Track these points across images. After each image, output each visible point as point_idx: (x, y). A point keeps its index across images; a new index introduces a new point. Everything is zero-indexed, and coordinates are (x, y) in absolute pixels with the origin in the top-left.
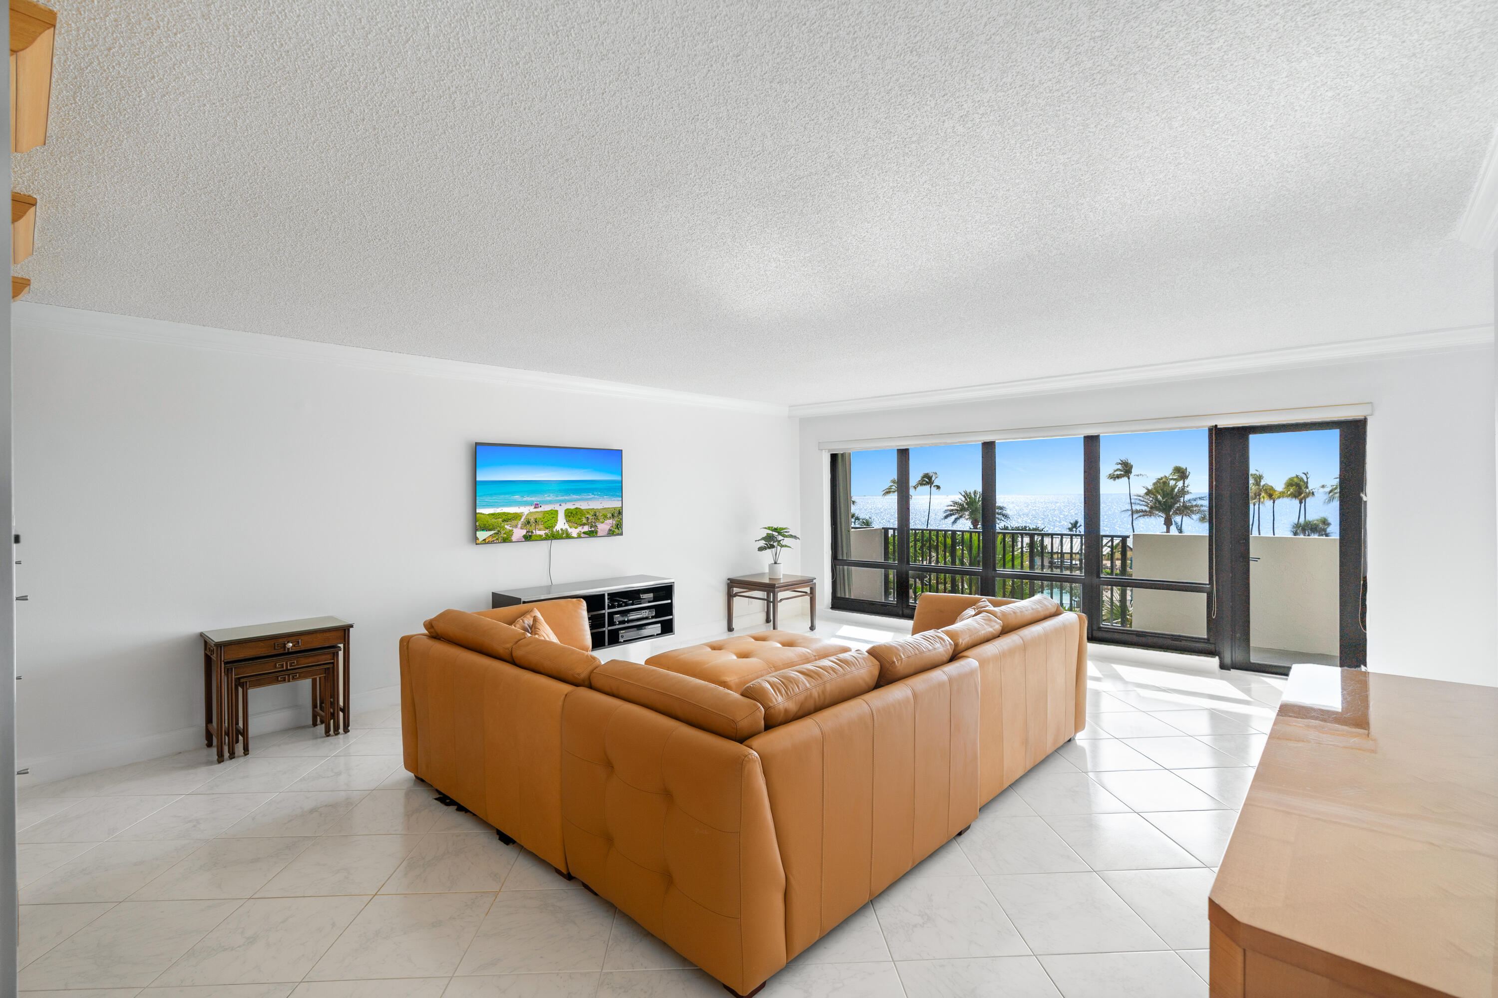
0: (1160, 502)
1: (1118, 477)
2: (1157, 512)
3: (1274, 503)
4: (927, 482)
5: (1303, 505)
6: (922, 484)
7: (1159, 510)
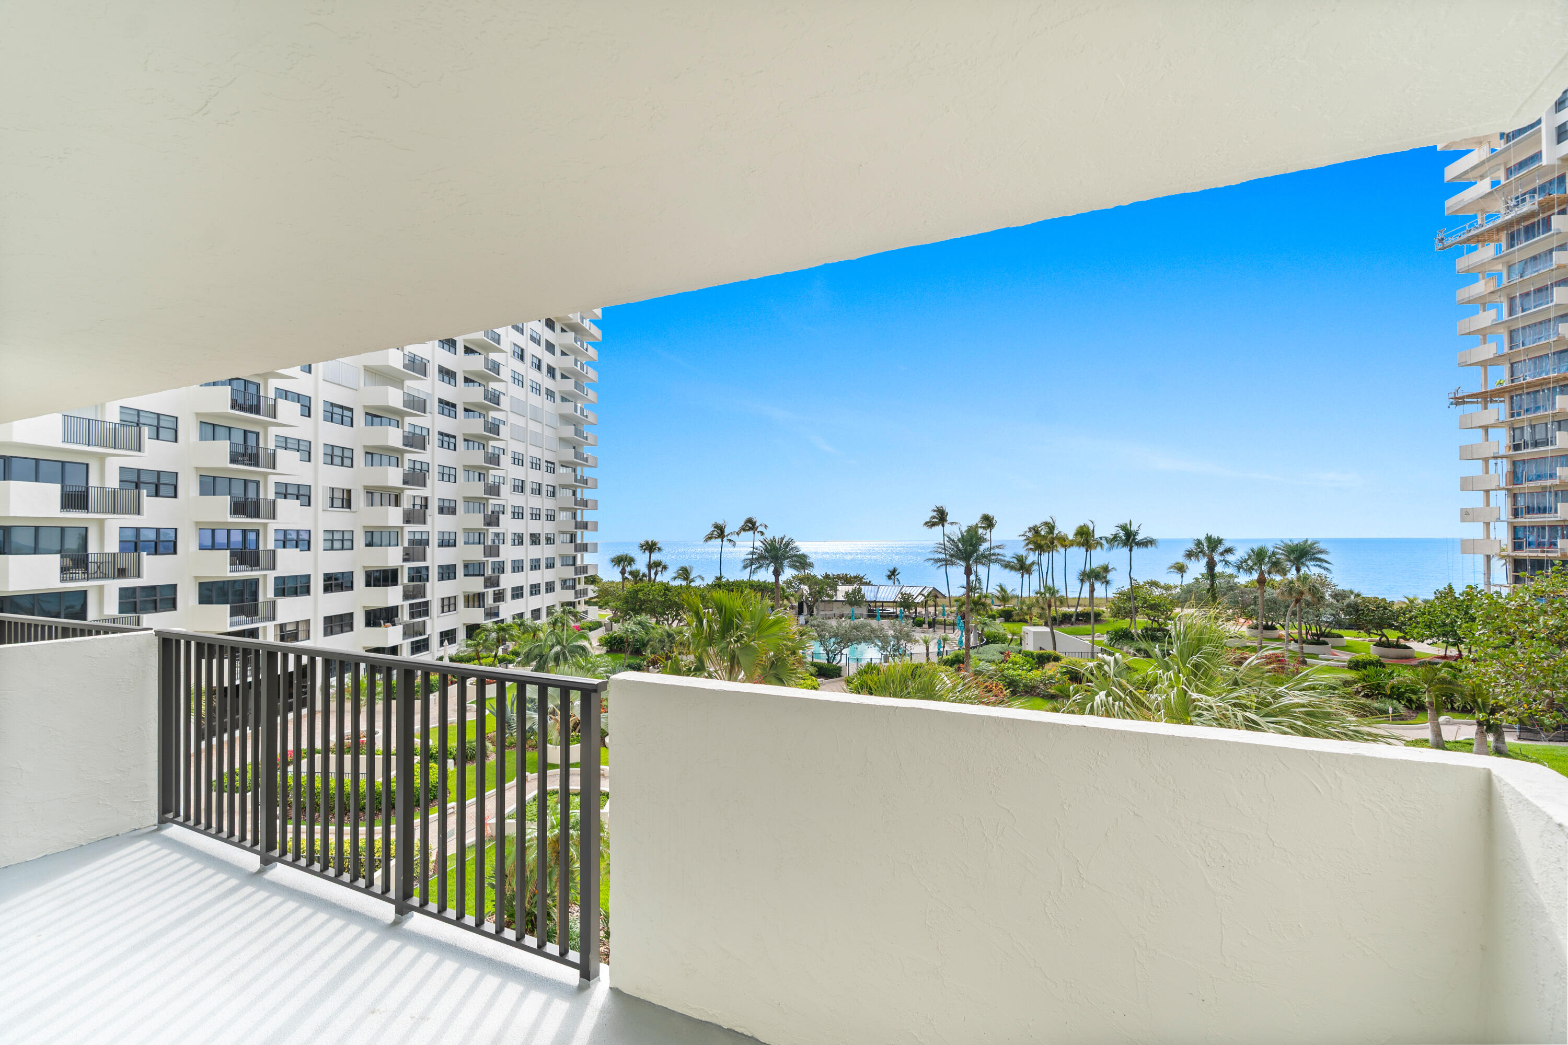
0: (960, 550)
1: (934, 524)
2: (958, 561)
3: (1066, 551)
4: (750, 528)
5: (1089, 553)
6: (744, 530)
7: (960, 559)
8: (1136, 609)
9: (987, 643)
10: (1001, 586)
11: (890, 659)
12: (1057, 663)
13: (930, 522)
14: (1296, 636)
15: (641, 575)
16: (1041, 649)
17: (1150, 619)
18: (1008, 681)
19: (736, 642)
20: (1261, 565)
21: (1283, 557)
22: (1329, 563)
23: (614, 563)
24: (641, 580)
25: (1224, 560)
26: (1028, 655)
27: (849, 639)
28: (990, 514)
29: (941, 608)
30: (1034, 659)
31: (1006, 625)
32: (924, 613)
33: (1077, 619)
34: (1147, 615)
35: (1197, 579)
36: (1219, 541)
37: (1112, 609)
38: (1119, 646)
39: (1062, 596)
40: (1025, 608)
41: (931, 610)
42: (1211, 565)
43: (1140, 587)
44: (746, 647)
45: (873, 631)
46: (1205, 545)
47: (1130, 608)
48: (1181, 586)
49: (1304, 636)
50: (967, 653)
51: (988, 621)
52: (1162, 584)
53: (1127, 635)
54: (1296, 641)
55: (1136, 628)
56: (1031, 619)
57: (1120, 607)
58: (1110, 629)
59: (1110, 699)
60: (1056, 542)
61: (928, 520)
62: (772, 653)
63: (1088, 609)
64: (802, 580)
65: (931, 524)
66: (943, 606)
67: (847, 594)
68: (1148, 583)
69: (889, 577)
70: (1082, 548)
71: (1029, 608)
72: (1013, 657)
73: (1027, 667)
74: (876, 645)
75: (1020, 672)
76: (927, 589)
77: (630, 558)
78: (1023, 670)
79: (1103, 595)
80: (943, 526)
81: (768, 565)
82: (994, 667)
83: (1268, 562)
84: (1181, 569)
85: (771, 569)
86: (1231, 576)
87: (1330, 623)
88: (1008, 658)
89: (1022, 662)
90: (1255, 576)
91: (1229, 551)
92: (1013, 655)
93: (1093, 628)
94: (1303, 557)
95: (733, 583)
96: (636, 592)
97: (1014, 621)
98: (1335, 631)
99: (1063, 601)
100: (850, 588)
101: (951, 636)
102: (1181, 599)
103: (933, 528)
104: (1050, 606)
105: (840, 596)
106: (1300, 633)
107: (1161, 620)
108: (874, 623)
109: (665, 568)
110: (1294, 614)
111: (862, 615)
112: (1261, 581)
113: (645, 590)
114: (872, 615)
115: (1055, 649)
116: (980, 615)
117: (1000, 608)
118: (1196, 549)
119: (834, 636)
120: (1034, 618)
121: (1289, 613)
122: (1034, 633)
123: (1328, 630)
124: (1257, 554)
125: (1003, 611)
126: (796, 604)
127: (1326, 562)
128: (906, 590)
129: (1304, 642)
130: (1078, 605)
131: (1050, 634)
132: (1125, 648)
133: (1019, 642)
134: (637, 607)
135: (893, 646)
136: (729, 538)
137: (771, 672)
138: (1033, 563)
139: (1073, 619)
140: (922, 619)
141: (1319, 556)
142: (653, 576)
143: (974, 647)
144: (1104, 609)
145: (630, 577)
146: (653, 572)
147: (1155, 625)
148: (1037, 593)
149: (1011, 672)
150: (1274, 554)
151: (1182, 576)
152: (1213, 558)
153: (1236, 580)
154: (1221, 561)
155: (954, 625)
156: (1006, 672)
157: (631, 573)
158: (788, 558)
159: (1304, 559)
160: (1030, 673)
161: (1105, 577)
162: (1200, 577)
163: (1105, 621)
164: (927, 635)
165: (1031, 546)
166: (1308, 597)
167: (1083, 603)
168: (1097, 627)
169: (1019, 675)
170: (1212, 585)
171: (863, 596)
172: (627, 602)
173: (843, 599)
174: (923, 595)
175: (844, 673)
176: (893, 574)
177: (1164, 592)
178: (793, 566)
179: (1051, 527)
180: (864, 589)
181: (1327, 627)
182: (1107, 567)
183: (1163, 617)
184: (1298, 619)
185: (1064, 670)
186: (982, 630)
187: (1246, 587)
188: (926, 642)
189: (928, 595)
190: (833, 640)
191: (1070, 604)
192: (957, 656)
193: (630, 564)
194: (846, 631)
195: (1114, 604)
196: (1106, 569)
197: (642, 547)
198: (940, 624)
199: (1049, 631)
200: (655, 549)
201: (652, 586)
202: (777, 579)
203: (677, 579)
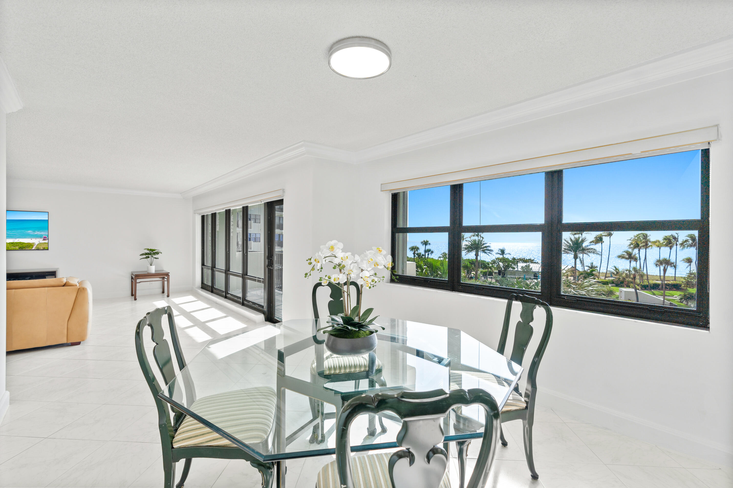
7: (571, 251)
15: (422, 255)
16: (628, 300)
23: (410, 250)
24: (422, 257)
31: (615, 288)
38: (686, 303)
57: (688, 281)
60: (650, 244)
64: (500, 260)
67: (522, 267)
70: (667, 247)
77: (417, 247)
81: (473, 251)
85: (474, 253)
100: (525, 265)
105: (519, 268)
109: (432, 252)
111: (529, 278)
114: (535, 278)
115: (636, 300)
122: (625, 291)
130: (655, 279)
131: (635, 293)
136: (466, 239)
138: (636, 255)
142: (427, 256)
145: (417, 256)
146: (427, 254)
157: (417, 254)
158: (482, 248)
165: (632, 246)
168: (675, 292)
171: (531, 269)
173: (520, 270)
180: (532, 265)
193: (417, 250)
197: (422, 243)
199: (634, 291)
200: (428, 244)
201: (425, 260)
202: (477, 258)
203: (440, 257)
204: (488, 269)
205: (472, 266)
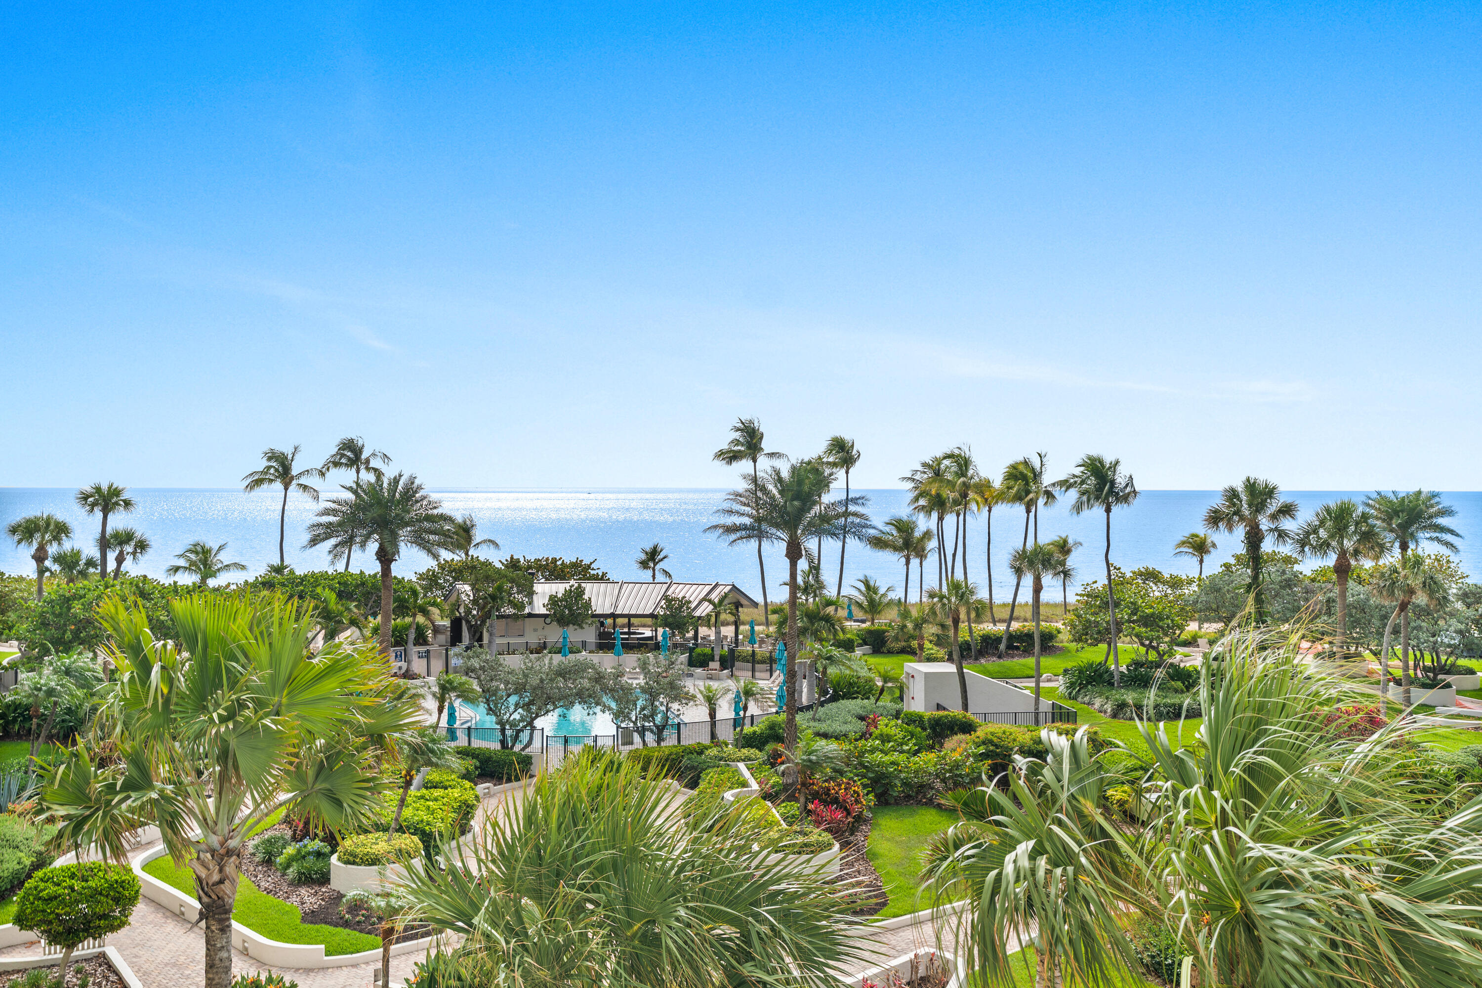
0: (777, 507)
1: (736, 457)
2: (774, 530)
3: (990, 511)
4: (349, 459)
5: (1032, 515)
6: (336, 464)
7: (777, 526)
8: (1119, 624)
9: (835, 698)
10: (866, 583)
11: (637, 738)
12: (967, 737)
13: (728, 452)
14: (1399, 673)
15: (82, 563)
16: (939, 707)
17: (1143, 644)
18: (871, 775)
19: (223, 720)
20: (1342, 537)
21: (1378, 523)
22: (1457, 535)
23: (17, 537)
24: (83, 574)
25: (1276, 529)
26: (914, 720)
27: (549, 698)
28: (847, 437)
29: (747, 627)
30: (924, 729)
31: (873, 660)
32: (713, 638)
33: (1010, 647)
34: (1137, 636)
35: (1227, 566)
36: (1270, 492)
37: (1073, 626)
38: (1086, 699)
39: (980, 601)
40: (910, 626)
41: (728, 631)
42: (1254, 539)
43: (1124, 582)
44: (251, 731)
45: (599, 678)
46: (1244, 498)
47: (1108, 623)
48: (1200, 580)
49: (1411, 672)
50: (791, 721)
51: (836, 652)
52: (1166, 575)
53: (1101, 676)
54: (1398, 682)
55: (1117, 662)
56: (921, 647)
57: (1088, 621)
58: (1069, 665)
59: (1042, 863)
60: (971, 495)
61: (725, 447)
62: (320, 742)
63: (1030, 626)
64: (458, 572)
65: (730, 456)
66: (752, 624)
67: (553, 600)
68: (1141, 574)
69: (644, 564)
70: (1017, 504)
71: (918, 626)
72: (887, 726)
73: (910, 746)
74: (606, 708)
75: (895, 756)
76: (721, 587)
77: (56, 523)
78: (902, 752)
79: (1058, 597)
80: (755, 461)
81: (368, 537)
82: (846, 746)
83: (1355, 532)
84: (1200, 547)
85: (373, 546)
86: (1288, 560)
87: (1455, 647)
88: (873, 729)
89: (900, 736)
90: (1331, 560)
91: (1287, 510)
92: (882, 722)
93: (1038, 663)
94: (1411, 525)
95: (303, 579)
96: (66, 601)
97: (890, 652)
98: (1463, 662)
99: (981, 610)
100: (559, 588)
101: (763, 684)
102: (1199, 606)
103: (734, 464)
104: (956, 621)
105: (539, 606)
106: (1406, 668)
107: (1163, 647)
108: (606, 662)
109: (142, 546)
110: (1396, 631)
111: (584, 644)
112: (1342, 570)
113: (90, 596)
114: (605, 643)
115: (965, 707)
116: (821, 640)
117: (864, 626)
118: (1229, 507)
119: (516, 691)
120: (927, 645)
121: (1388, 629)
122: (927, 675)
123: (1452, 659)
124: (1336, 518)
125: (869, 632)
126: (446, 623)
127: (1452, 532)
128: (677, 592)
129: (1412, 682)
130: (1011, 618)
131: (957, 679)
132: (1098, 702)
133: (897, 694)
134: (68, 635)
135: (643, 709)
136: (303, 480)
137: (319, 786)
138: (927, 535)
139: (1002, 647)
140: (707, 650)
141: (1442, 521)
142: (111, 565)
143: (809, 708)
144: (1060, 625)
145: (56, 568)
146: (111, 556)
147: (1153, 656)
148: (932, 595)
149: (878, 757)
150: (1365, 517)
151: (1201, 561)
152: (1257, 526)
153: (1296, 567)
154: (1271, 530)
155: (771, 661)
156: (868, 758)
157: (58, 559)
158: (407, 524)
159: (1413, 528)
160: (916, 759)
161: (1063, 563)
162: (1233, 561)
163: (1061, 649)
164: (714, 685)
165: (922, 502)
166: (1421, 599)
167: (1022, 614)
168: (1045, 661)
169: (893, 763)
170: (1255, 577)
171: (588, 605)
172: (45, 624)
173: (543, 611)
174: (710, 601)
175: (537, 768)
176: (652, 558)
177: (1169, 591)
178: (420, 541)
179: (963, 463)
180: (591, 590)
181: (1450, 654)
182: (1065, 542)
183: (1167, 639)
184: (1402, 640)
185: (982, 750)
186: (824, 673)
187: (1313, 580)
188: (711, 702)
189: (721, 601)
190: (513, 699)
191: (997, 616)
192: (772, 727)
193: (56, 538)
194: (542, 681)
195: (1079, 616)
196: (1064, 548)
197: (85, 498)
198: (745, 660)
199: (956, 671)
200: (117, 503)
201: (107, 587)
202: (386, 571)
203: (176, 569)
204: (414, 615)
205: (348, 609)
